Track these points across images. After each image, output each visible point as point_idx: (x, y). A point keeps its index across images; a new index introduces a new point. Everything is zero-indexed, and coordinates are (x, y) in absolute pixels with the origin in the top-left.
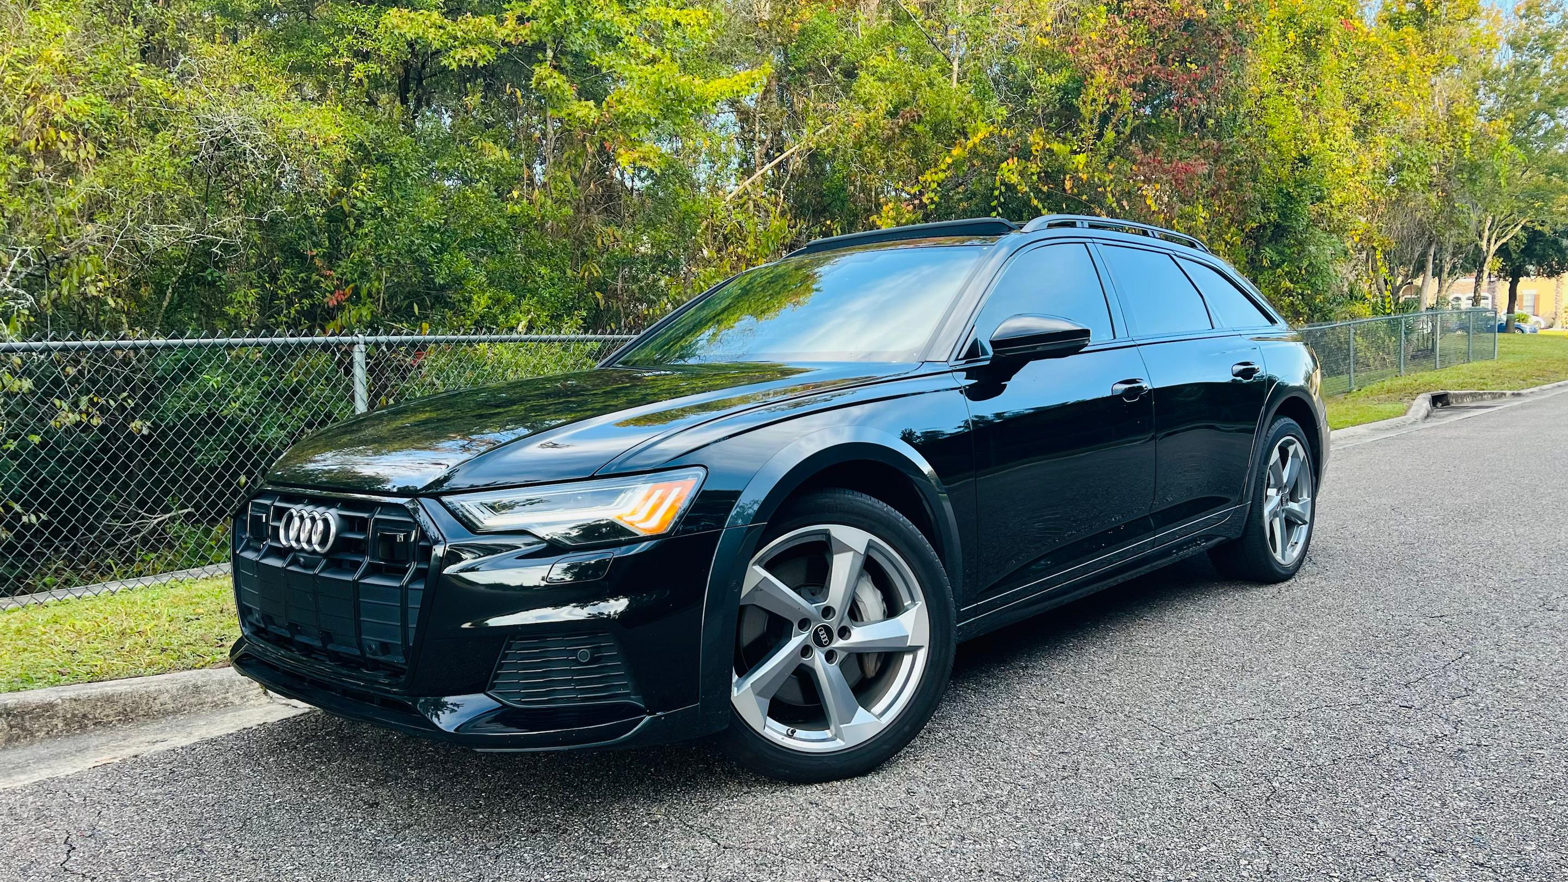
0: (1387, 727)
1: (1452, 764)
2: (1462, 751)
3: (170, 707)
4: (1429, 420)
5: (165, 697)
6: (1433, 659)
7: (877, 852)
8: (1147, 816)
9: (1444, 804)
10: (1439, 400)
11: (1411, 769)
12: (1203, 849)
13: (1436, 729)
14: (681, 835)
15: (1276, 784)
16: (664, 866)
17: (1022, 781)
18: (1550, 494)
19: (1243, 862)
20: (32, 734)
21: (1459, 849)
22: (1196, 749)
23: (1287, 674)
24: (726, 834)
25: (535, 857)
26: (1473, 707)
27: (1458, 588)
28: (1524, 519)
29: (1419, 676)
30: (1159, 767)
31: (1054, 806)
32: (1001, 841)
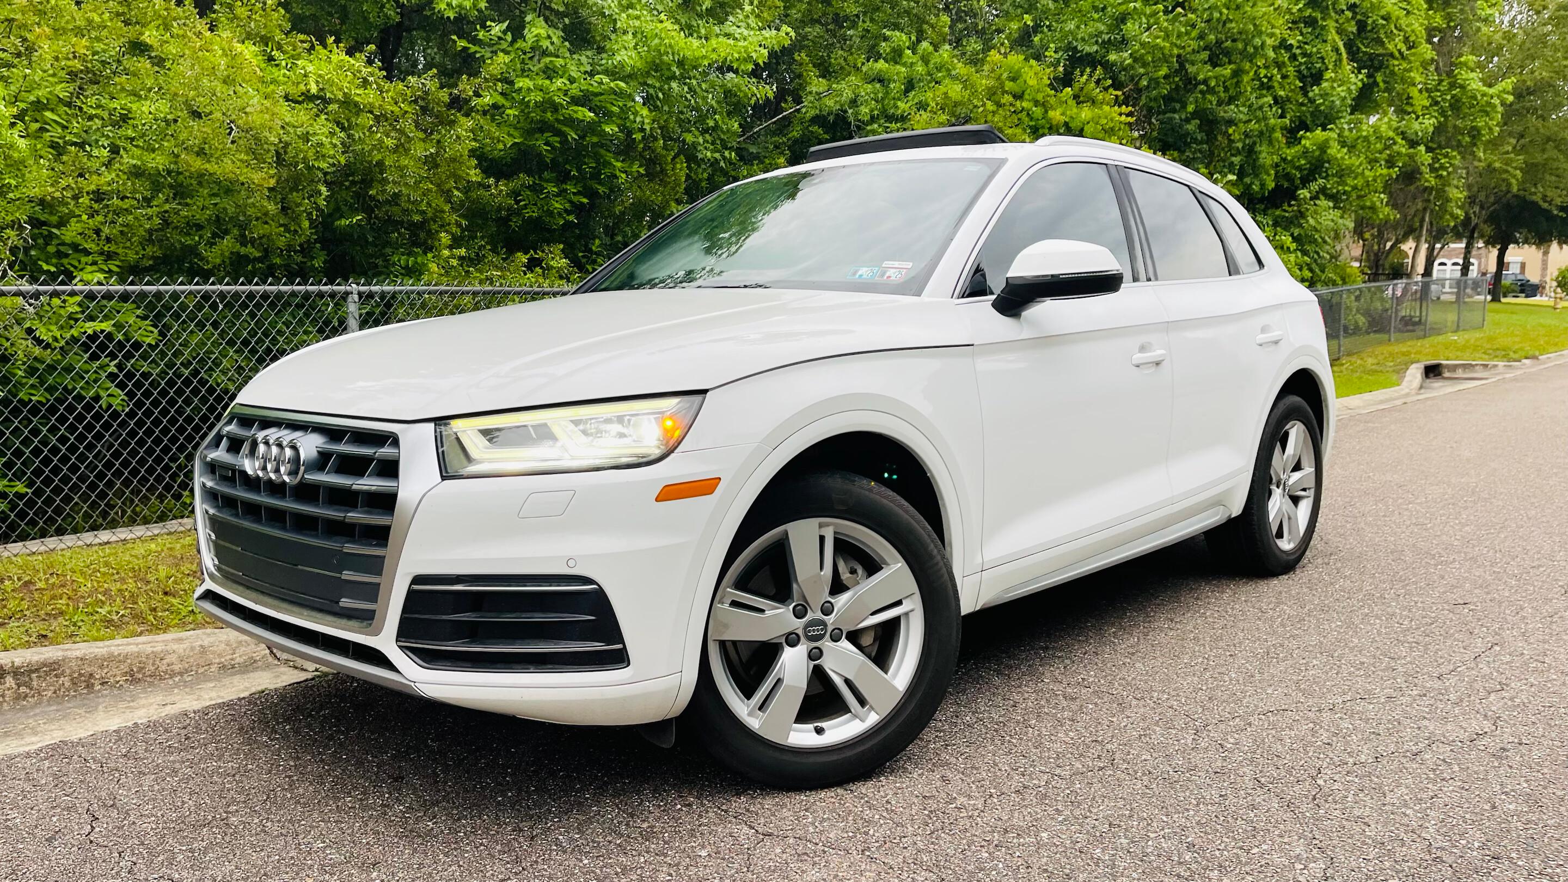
0: (1426, 723)
1: (1496, 764)
2: (1504, 749)
3: (177, 668)
4: (1422, 391)
5: (172, 658)
6: (1462, 650)
7: (920, 844)
8: (1192, 813)
9: (1494, 807)
10: (1432, 371)
11: (1456, 768)
12: (1255, 850)
13: (1475, 725)
14: (717, 821)
15: (1320, 782)
16: (704, 853)
17: (1058, 771)
18: (1556, 474)
19: (1299, 866)
20: (39, 693)
21: (1514, 855)
22: (1232, 740)
23: (1315, 662)
24: (762, 821)
25: (571, 840)
26: (1510, 703)
27: (1477, 574)
28: (1533, 500)
29: (1451, 667)
30: (1196, 758)
31: (1094, 799)
32: (1044, 835)
